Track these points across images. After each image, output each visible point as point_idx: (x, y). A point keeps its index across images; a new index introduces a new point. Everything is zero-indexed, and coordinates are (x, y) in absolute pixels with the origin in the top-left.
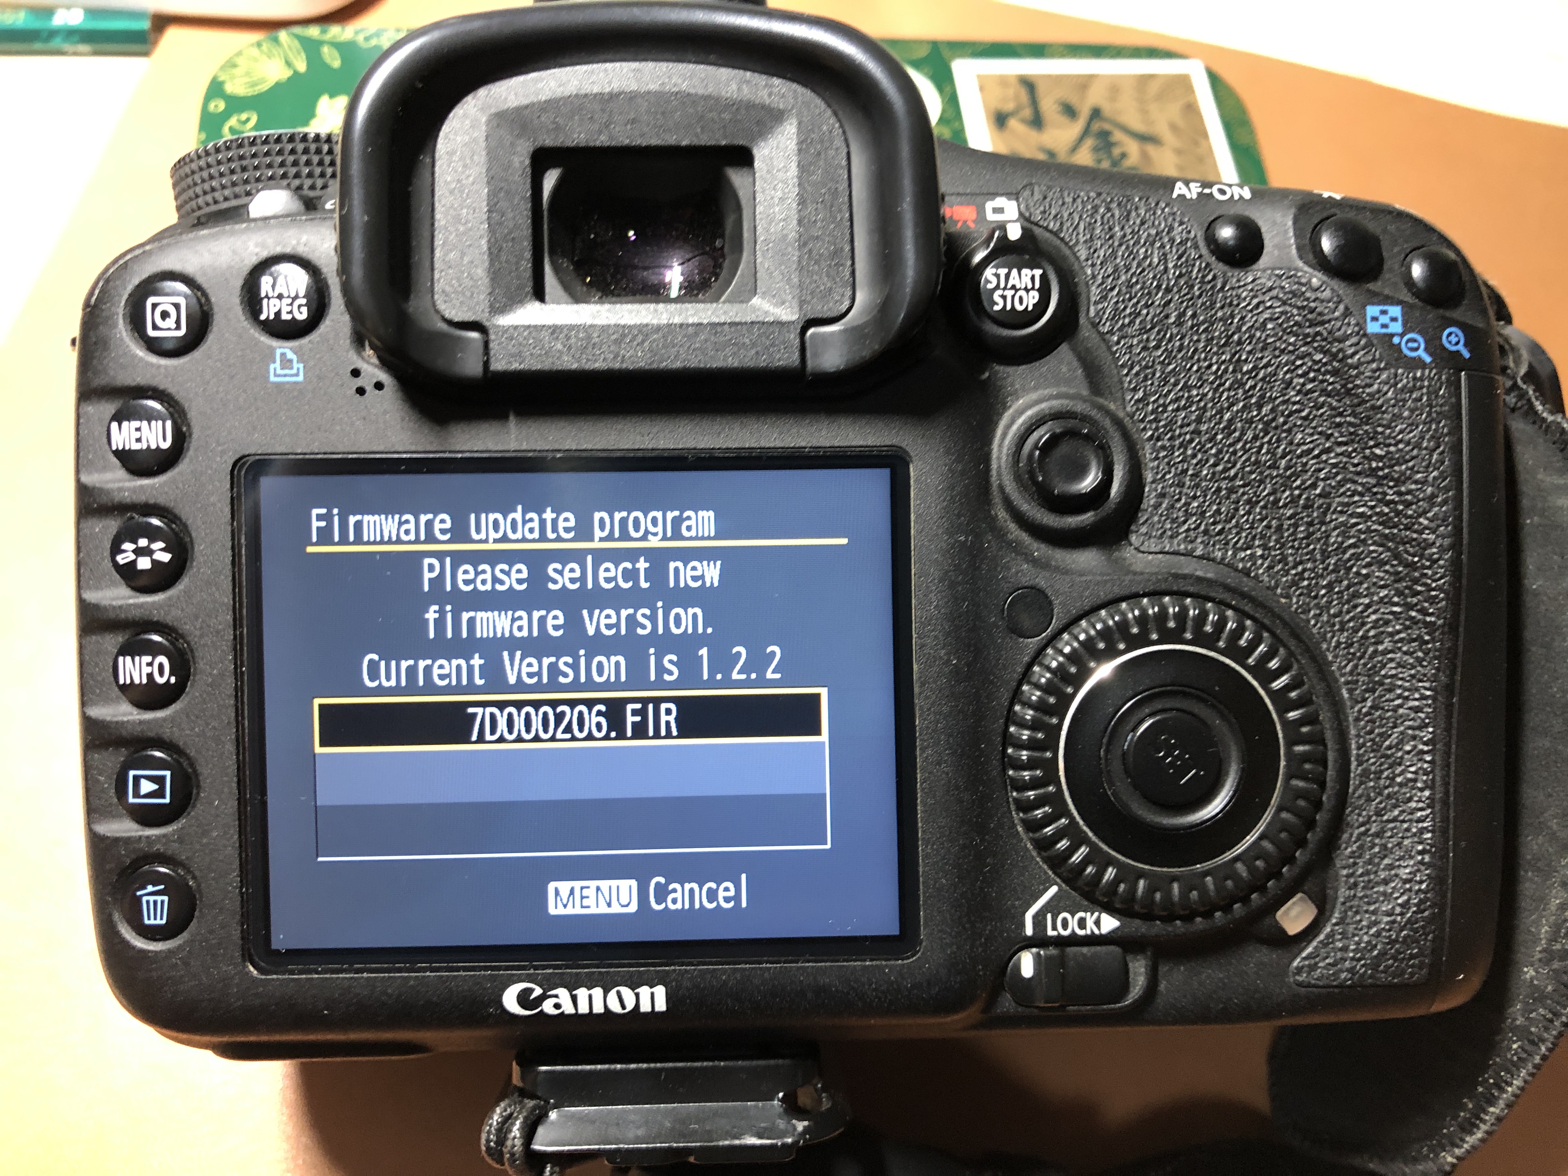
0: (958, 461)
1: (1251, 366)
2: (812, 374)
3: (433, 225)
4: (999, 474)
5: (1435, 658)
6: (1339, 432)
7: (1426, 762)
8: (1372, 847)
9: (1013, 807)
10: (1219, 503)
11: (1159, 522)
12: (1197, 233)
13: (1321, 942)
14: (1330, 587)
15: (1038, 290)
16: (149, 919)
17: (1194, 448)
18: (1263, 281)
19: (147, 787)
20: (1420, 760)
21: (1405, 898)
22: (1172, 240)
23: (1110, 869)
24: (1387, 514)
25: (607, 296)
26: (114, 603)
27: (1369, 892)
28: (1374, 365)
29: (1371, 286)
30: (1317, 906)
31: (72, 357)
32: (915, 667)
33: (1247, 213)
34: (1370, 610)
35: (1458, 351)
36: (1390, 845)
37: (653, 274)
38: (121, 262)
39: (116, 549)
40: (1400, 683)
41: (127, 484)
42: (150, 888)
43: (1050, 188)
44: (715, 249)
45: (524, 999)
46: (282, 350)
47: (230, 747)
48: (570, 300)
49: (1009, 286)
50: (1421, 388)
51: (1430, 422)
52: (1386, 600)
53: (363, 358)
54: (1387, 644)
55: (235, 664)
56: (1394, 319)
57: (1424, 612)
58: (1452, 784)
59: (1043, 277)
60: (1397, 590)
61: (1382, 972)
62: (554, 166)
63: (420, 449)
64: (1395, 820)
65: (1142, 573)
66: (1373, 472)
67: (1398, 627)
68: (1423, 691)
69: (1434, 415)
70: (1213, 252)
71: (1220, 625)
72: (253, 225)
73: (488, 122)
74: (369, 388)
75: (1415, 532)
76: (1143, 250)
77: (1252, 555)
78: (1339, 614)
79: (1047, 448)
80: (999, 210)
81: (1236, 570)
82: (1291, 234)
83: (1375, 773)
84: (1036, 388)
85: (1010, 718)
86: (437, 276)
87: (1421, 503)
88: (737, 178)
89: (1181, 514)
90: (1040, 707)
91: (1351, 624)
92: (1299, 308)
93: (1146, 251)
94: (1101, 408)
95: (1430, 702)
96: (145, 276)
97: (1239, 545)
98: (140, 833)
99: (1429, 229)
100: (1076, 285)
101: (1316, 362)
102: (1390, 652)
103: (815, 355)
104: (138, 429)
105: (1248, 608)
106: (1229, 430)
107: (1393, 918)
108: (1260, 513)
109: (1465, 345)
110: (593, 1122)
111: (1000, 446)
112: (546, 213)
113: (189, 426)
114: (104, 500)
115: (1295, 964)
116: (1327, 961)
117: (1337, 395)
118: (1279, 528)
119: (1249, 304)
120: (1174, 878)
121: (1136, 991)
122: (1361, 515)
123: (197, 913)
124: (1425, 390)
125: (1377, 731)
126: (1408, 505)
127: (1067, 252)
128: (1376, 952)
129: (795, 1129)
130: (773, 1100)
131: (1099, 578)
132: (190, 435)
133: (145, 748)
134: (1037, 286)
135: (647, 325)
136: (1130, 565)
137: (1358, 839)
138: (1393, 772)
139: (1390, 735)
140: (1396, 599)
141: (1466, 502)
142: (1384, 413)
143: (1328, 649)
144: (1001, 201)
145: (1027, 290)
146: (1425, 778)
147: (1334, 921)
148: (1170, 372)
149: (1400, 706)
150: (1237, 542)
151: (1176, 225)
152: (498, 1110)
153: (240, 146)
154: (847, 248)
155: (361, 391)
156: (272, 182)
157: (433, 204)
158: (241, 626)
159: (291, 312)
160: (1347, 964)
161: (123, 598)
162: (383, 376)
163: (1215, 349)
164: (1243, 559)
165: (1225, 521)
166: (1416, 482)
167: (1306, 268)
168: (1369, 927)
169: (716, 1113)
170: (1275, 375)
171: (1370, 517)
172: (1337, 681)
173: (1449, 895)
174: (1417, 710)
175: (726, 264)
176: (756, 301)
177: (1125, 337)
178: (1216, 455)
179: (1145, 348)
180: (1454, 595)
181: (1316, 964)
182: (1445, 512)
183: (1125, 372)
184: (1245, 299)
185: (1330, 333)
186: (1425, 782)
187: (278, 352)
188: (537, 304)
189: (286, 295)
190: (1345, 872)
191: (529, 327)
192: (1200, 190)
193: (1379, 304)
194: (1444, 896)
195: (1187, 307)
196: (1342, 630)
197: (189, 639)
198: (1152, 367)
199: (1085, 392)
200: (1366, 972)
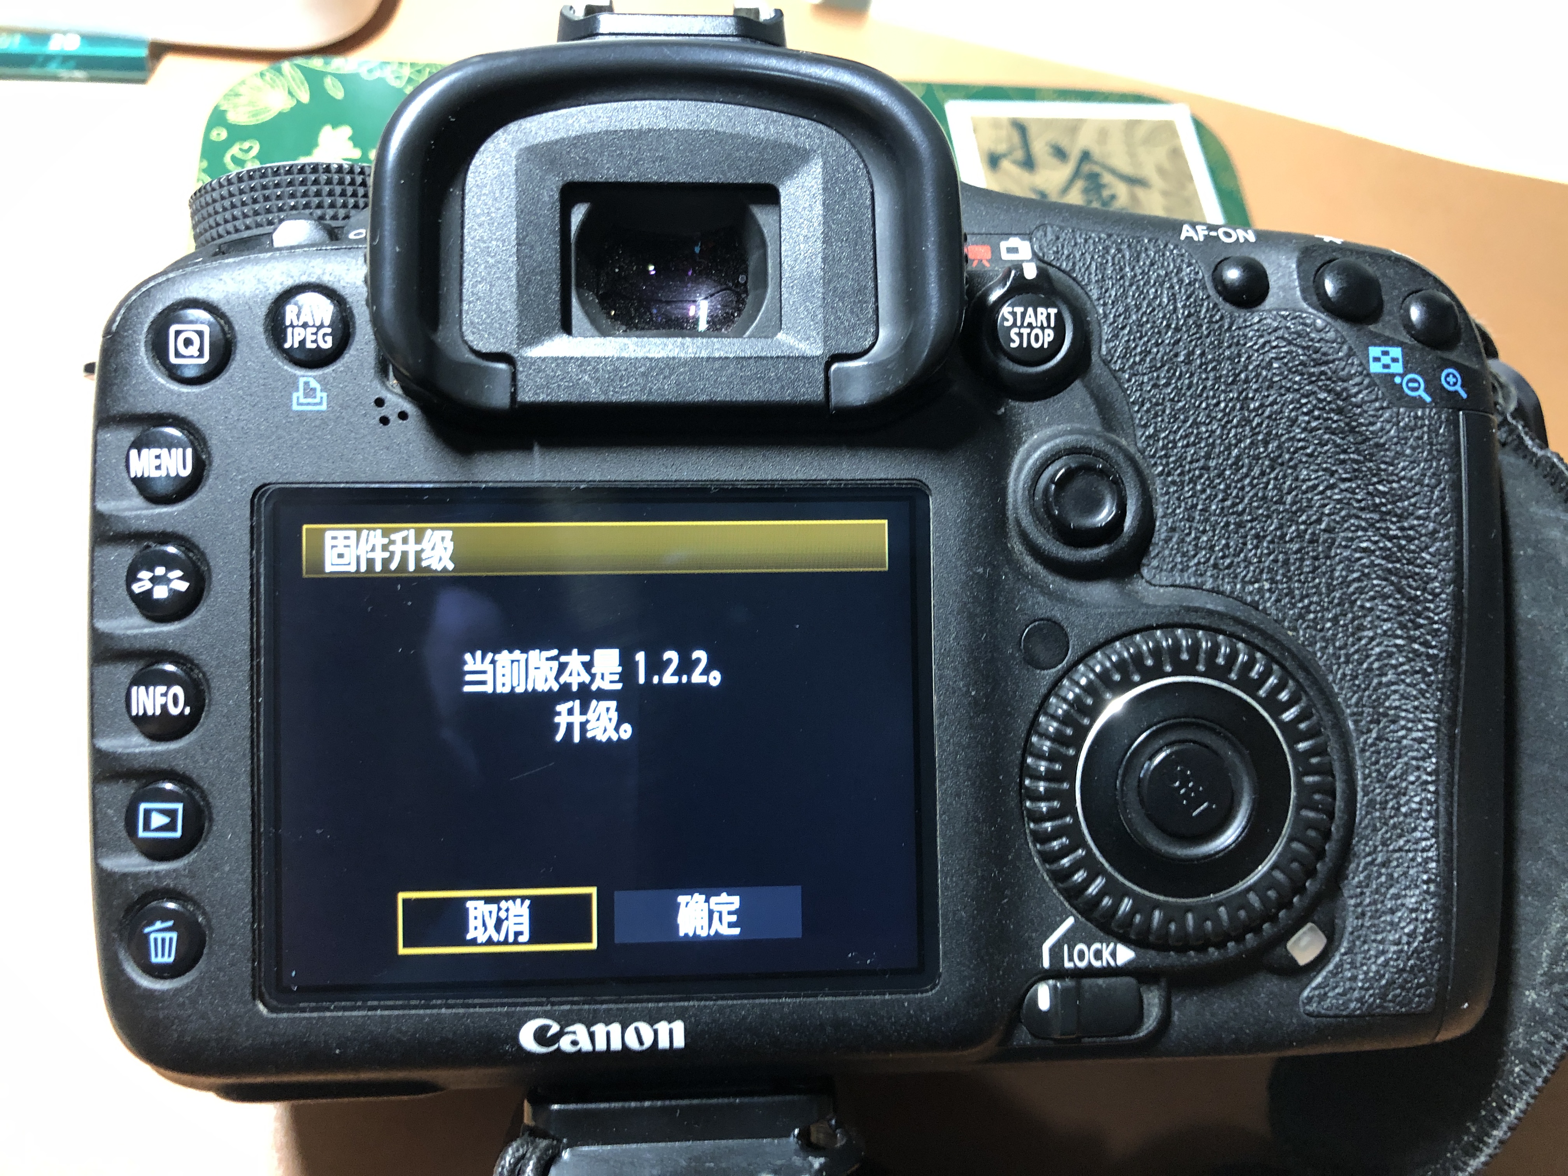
0: (975, 494)
1: (1257, 404)
2: (835, 408)
3: (462, 256)
4: (1015, 508)
5: (1438, 689)
6: (1344, 469)
7: (1429, 792)
8: (1378, 877)
9: (1029, 839)
10: (1228, 538)
11: (1170, 555)
12: (1205, 274)
13: (1331, 972)
14: (1335, 620)
15: (1053, 329)
16: (156, 955)
17: (1204, 483)
18: (1269, 321)
19: (158, 820)
20: (1425, 790)
21: (1411, 927)
22: (1181, 281)
23: (1126, 900)
24: (1390, 549)
25: (631, 329)
26: (129, 632)
27: (1376, 922)
28: (1377, 404)
29: (1372, 327)
30: (1327, 937)
31: (91, 384)
32: (935, 698)
33: (1252, 256)
34: (1374, 643)
35: (1456, 392)
36: (1396, 875)
37: (676, 308)
38: (144, 289)
39: (132, 578)
40: (1403, 714)
41: (145, 512)
42: (159, 925)
43: (1062, 229)
44: (738, 284)
45: (541, 1036)
46: (305, 379)
47: (245, 779)
48: (596, 333)
49: (1025, 324)
50: (1422, 426)
51: (1431, 460)
52: (1389, 633)
53: (387, 388)
54: (1390, 676)
55: (252, 694)
56: (1395, 360)
57: (1426, 644)
58: (1455, 814)
59: (1059, 316)
60: (1400, 623)
61: (1390, 1001)
62: (582, 201)
63: (443, 479)
64: (1400, 849)
65: (1155, 606)
66: (1376, 508)
67: (1401, 660)
68: (1426, 722)
69: (1435, 453)
70: (1220, 293)
71: (1232, 658)
72: (278, 254)
73: (518, 157)
74: (393, 418)
75: (1418, 566)
76: (1153, 290)
77: (1260, 590)
78: (1345, 646)
79: (1062, 483)
80: (1013, 250)
81: (1245, 603)
82: (1295, 276)
83: (1381, 803)
84: (1049, 424)
85: (1027, 749)
86: (465, 307)
87: (1423, 539)
88: (762, 215)
89: (1190, 548)
90: (1058, 738)
91: (1356, 657)
92: (1303, 348)
93: (1156, 291)
94: (1114, 444)
95: (1433, 733)
96: (168, 303)
97: (1247, 579)
98: (149, 868)
99: (1426, 274)
100: (1088, 323)
101: (1320, 401)
102: (1393, 684)
103: (839, 389)
104: (158, 457)
105: (1258, 641)
106: (1236, 465)
107: (1400, 947)
108: (1268, 548)
109: (1462, 386)
110: (607, 1161)
111: (1016, 479)
112: (573, 247)
113: (209, 454)
114: (120, 528)
115: (1306, 993)
116: (1337, 991)
117: (1342, 433)
118: (1286, 562)
119: (1255, 344)
120: (1188, 909)
121: (1150, 1023)
122: (1365, 550)
123: (206, 951)
124: (1425, 429)
125: (1382, 761)
126: (1410, 539)
127: (1080, 291)
128: (1384, 982)
129: (811, 1166)
130: (789, 1136)
131: (1113, 611)
132: (210, 464)
133: (157, 781)
134: (1052, 325)
135: (674, 358)
136: (1143, 598)
137: (1365, 869)
138: (1398, 803)
139: (1394, 767)
140: (1399, 632)
141: (1465, 537)
142: (1387, 450)
143: (1334, 681)
144: (1014, 242)
145: (1042, 328)
146: (1429, 808)
147: (1343, 950)
148: (1179, 410)
149: (1404, 737)
150: (1245, 576)
151: (1185, 266)
152: (510, 1151)
153: (264, 176)
154: (871, 284)
155: (385, 421)
156: (294, 212)
157: (462, 236)
158: (258, 656)
159: (315, 341)
160: (1356, 994)
161: (138, 627)
162: (407, 406)
163: (1223, 387)
164: (1251, 593)
165: (1234, 555)
166: (1419, 518)
167: (1310, 310)
168: (1377, 957)
169: (731, 1151)
170: (1281, 412)
171: (1374, 551)
172: (1343, 712)
173: (1454, 924)
174: (1421, 741)
175: (750, 299)
176: (781, 336)
177: (1135, 375)
178: (1224, 491)
179: (1155, 386)
180: (1456, 629)
181: (1326, 994)
182: (1447, 547)
183: (1136, 408)
184: (1251, 339)
185: (1334, 372)
186: (1429, 812)
187: (302, 381)
188: (565, 336)
189: (311, 324)
190: (1352, 902)
191: (556, 359)
192: (1206, 233)
193: (1380, 346)
194: (1448, 924)
195: (1196, 346)
196: (1347, 662)
197: (205, 669)
198: (1162, 404)
199: (1098, 429)
200: (1374, 1001)
